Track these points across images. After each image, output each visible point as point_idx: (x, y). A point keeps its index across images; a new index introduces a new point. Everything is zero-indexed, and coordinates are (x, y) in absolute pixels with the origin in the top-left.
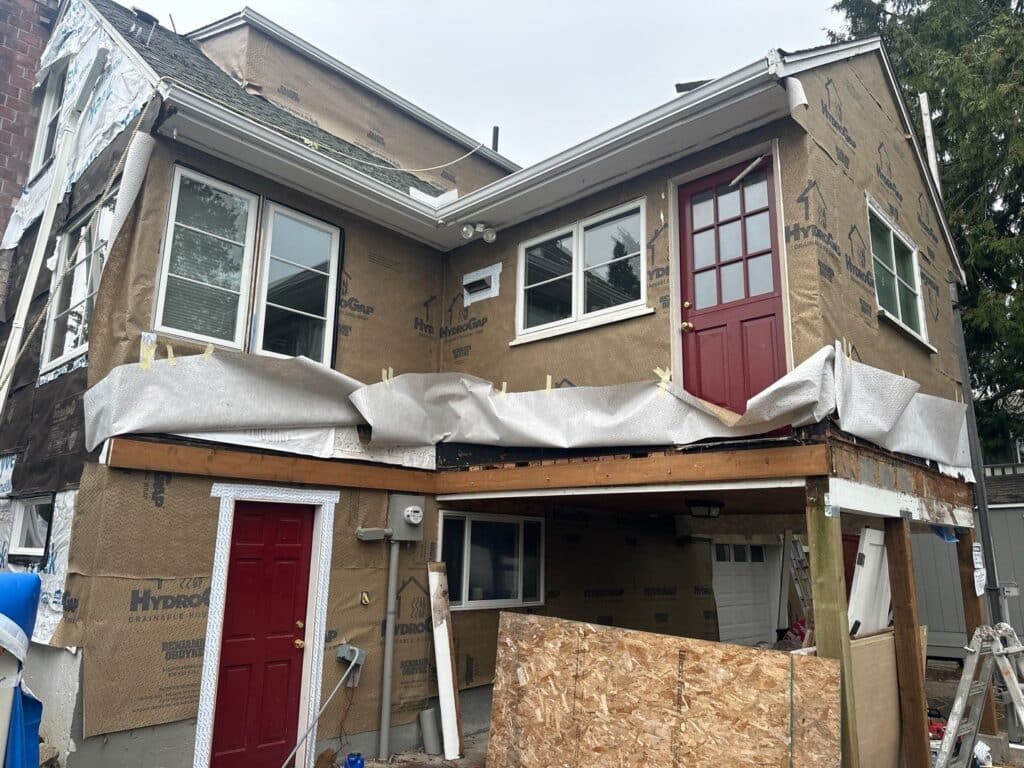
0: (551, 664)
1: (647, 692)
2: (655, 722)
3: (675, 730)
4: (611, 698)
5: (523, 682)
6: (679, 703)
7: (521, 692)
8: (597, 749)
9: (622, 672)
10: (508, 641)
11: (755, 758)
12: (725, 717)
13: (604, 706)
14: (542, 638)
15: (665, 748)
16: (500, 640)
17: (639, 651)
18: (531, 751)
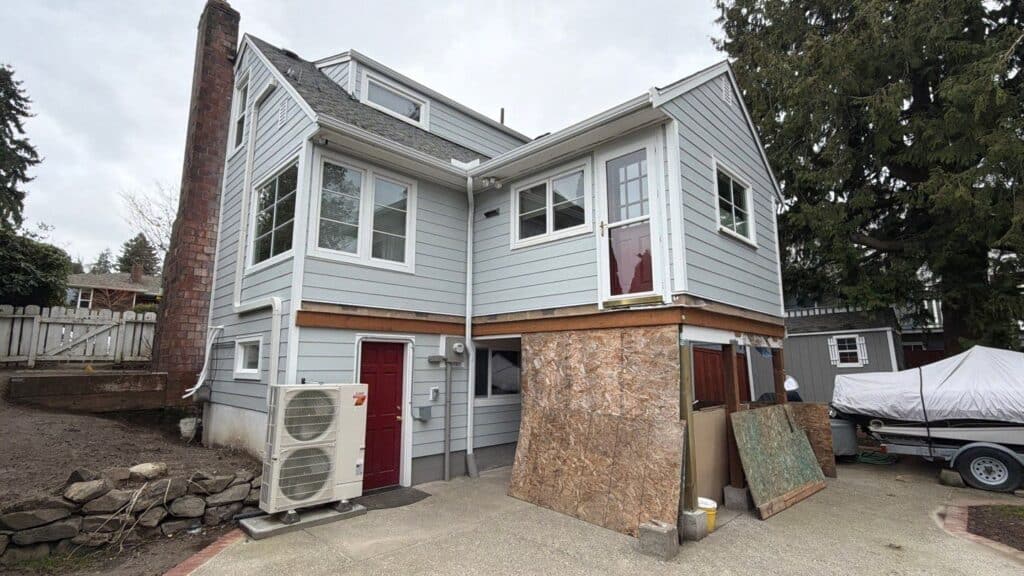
0: (552, 355)
1: (606, 357)
2: (610, 372)
3: (621, 373)
4: (586, 366)
5: (538, 367)
6: (622, 360)
7: (536, 372)
8: (581, 392)
9: (592, 351)
10: (528, 348)
11: (662, 378)
12: (646, 362)
13: (583, 370)
14: (546, 342)
15: (616, 383)
16: (523, 348)
17: (599, 338)
18: (545, 400)
